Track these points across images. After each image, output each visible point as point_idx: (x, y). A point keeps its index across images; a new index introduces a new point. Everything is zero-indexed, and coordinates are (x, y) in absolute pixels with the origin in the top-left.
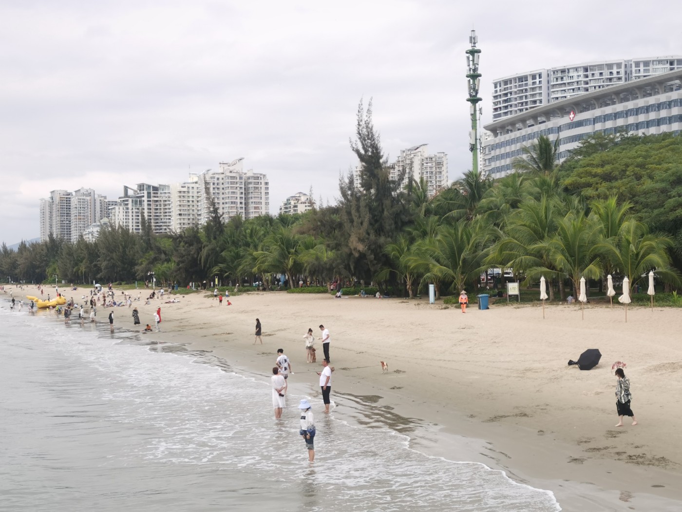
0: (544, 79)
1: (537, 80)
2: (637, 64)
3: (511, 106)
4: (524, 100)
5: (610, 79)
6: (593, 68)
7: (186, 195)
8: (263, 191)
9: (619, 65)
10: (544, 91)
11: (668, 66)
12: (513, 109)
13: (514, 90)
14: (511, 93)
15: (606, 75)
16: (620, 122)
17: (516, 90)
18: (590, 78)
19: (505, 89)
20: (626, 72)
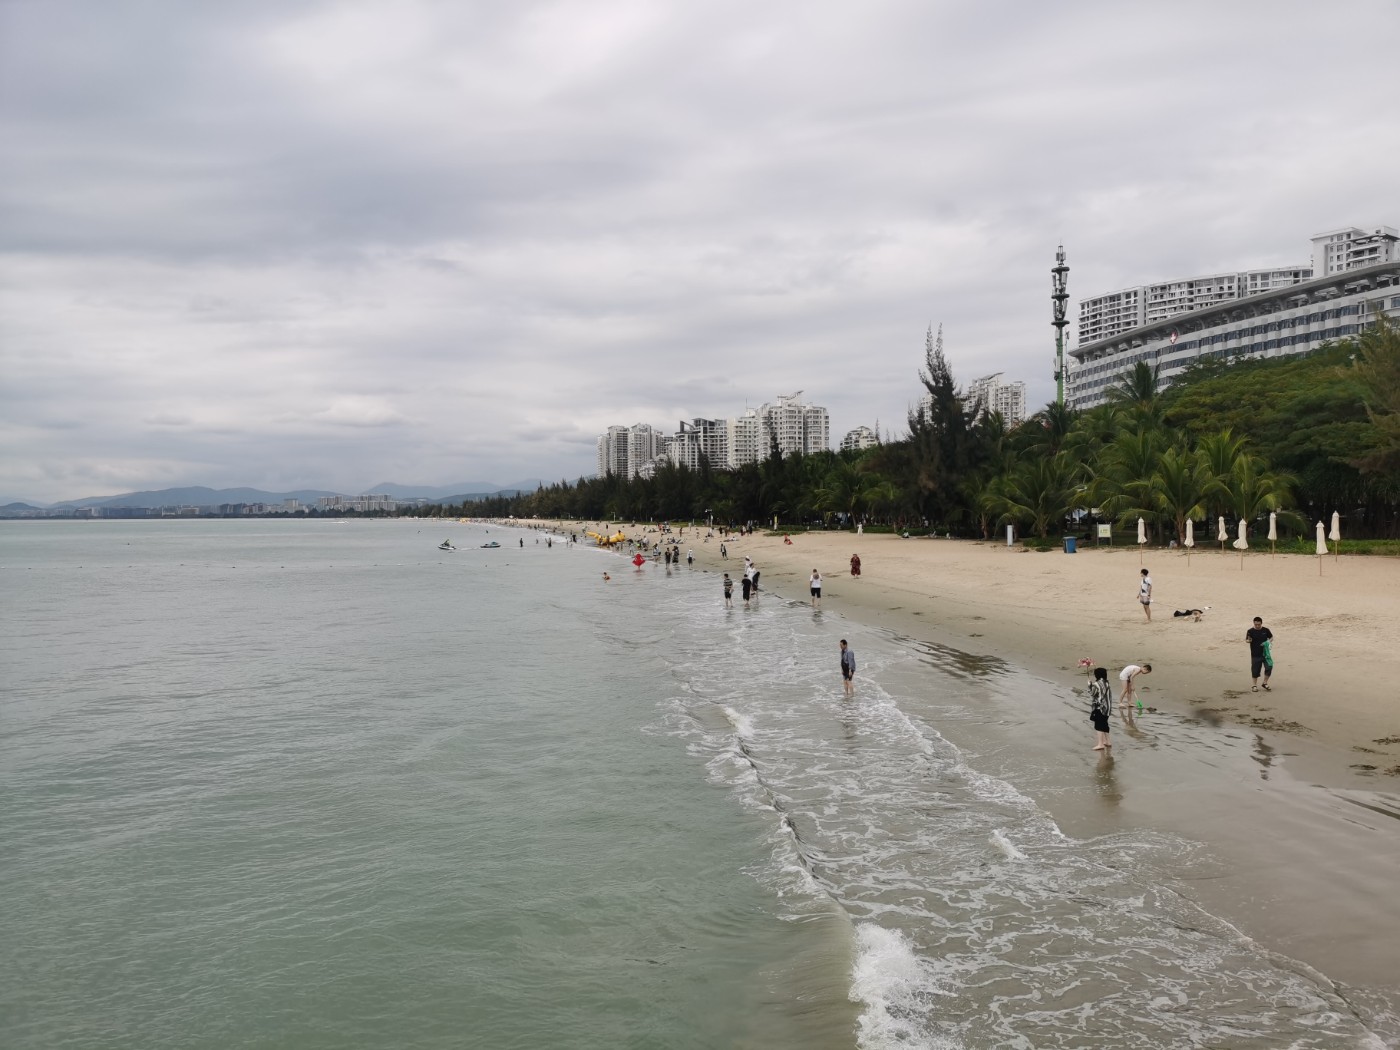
0: (1140, 297)
1: (1132, 299)
2: (1254, 277)
3: (1100, 329)
4: (1116, 322)
5: (1220, 296)
6: (1198, 283)
7: (743, 430)
8: (823, 425)
9: (1231, 279)
10: (1140, 311)
11: (1292, 278)
12: (1102, 332)
13: (1104, 311)
14: (1100, 315)
15: (1215, 290)
16: (1232, 344)
17: (1106, 311)
18: (1196, 294)
19: (1093, 310)
20: (1239, 287)
